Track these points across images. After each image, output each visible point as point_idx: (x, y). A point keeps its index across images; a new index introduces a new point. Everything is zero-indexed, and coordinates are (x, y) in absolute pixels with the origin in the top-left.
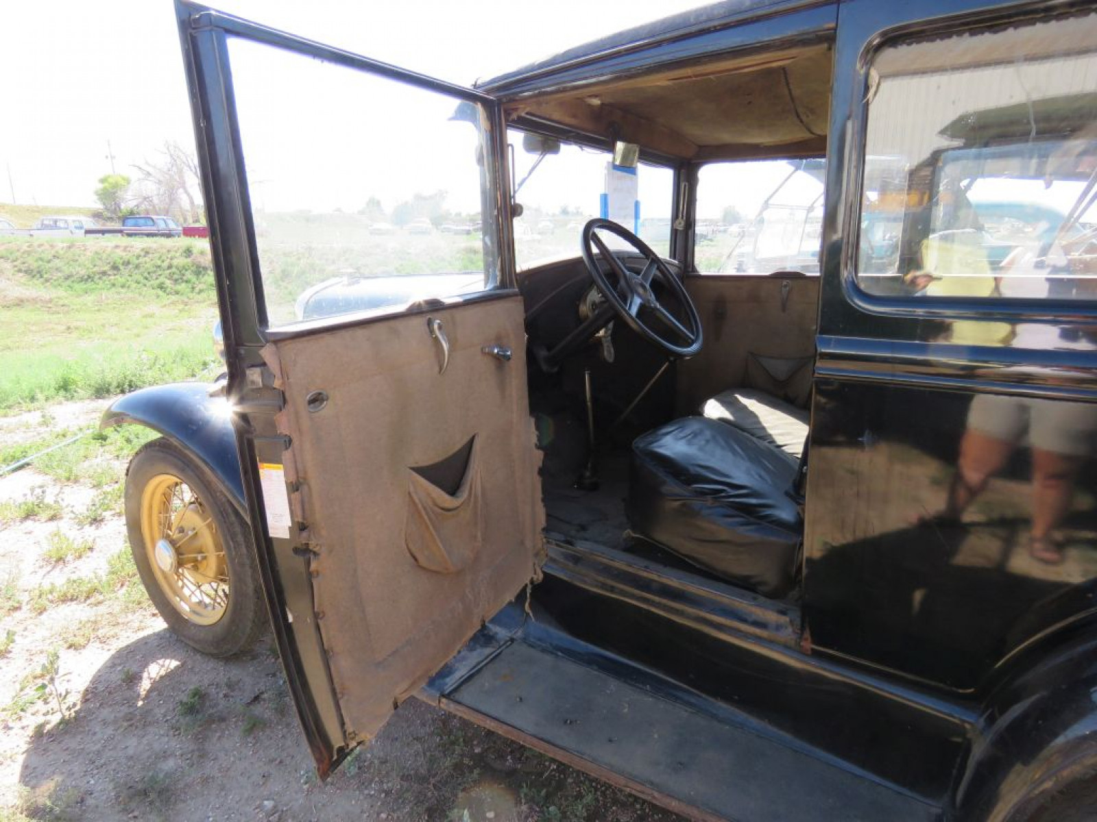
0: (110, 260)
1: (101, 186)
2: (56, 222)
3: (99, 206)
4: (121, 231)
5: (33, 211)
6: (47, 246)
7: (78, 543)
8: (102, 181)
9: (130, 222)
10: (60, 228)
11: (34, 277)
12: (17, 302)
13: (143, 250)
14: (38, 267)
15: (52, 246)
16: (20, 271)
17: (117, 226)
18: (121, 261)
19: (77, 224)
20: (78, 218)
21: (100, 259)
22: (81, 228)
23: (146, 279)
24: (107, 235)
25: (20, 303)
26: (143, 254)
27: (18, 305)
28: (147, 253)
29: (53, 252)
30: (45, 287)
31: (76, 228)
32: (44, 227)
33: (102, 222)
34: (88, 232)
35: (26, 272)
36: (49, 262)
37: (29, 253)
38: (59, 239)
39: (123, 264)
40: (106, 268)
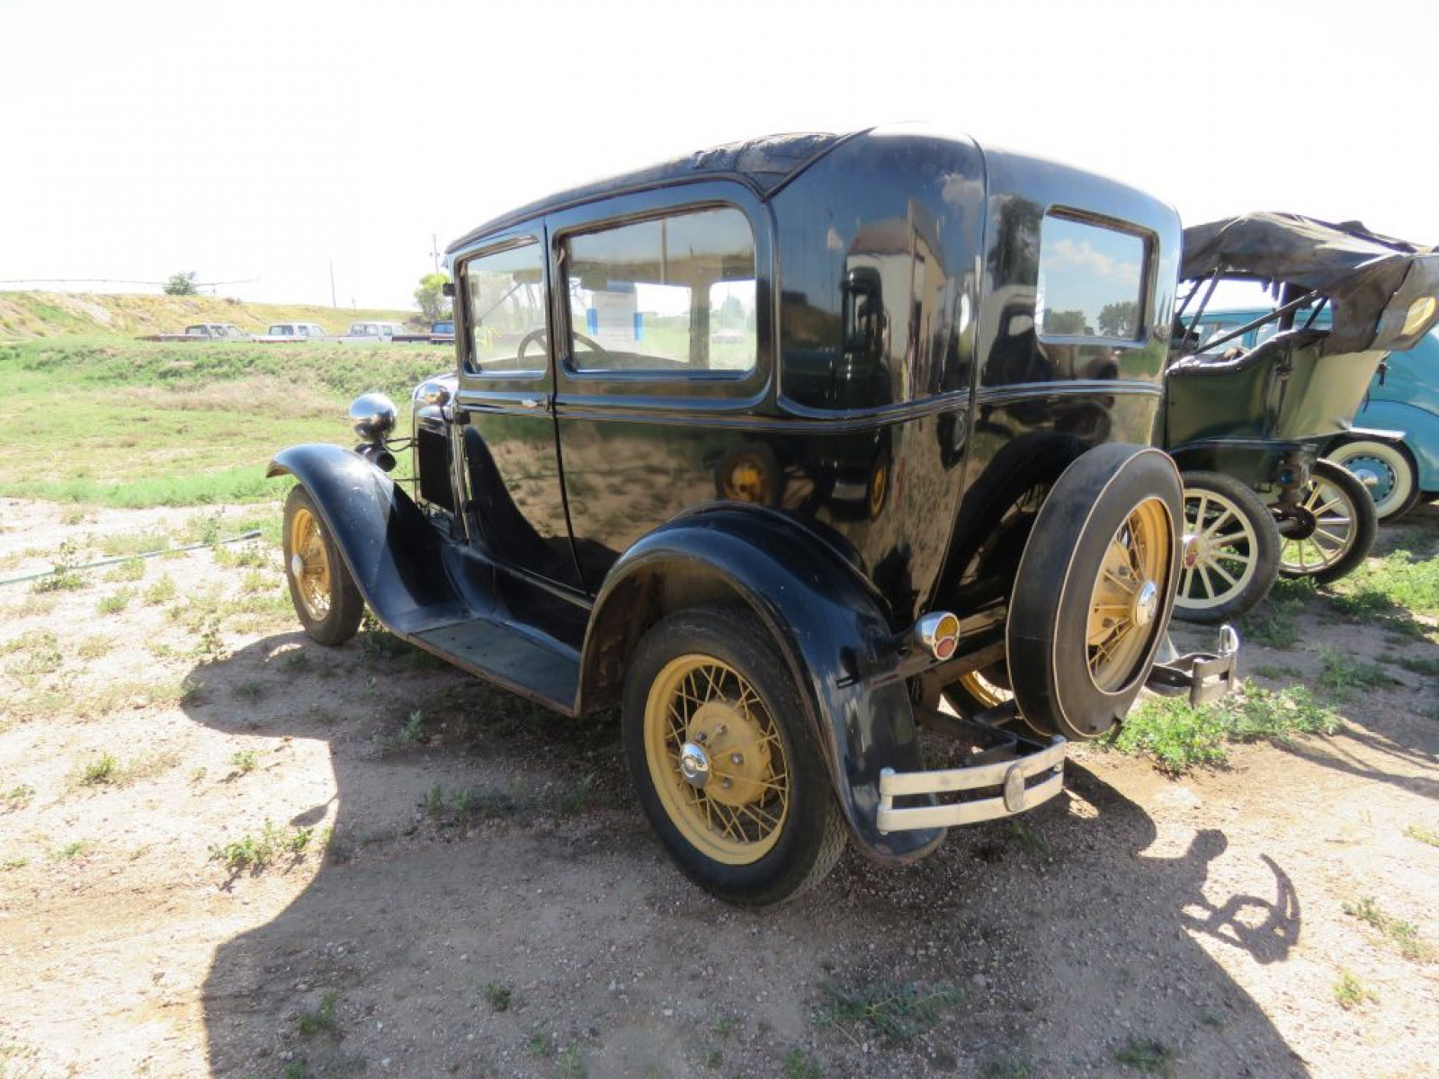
0: (409, 370)
1: (421, 287)
2: (366, 327)
3: (418, 310)
4: (427, 339)
5: (350, 316)
6: (351, 353)
7: (269, 582)
8: (424, 281)
9: (441, 327)
10: (369, 335)
11: (335, 386)
12: (315, 412)
13: (444, 359)
14: (341, 376)
15: (356, 354)
16: (323, 380)
17: (427, 332)
18: (421, 371)
19: (386, 330)
20: (388, 324)
21: (401, 368)
22: (390, 334)
24: (414, 342)
25: (318, 414)
26: (443, 363)
27: (316, 416)
29: (356, 360)
30: (345, 398)
31: (386, 334)
32: (354, 333)
33: (419, 327)
34: (395, 339)
35: (328, 381)
36: (351, 370)
37: (333, 361)
38: (363, 345)
39: (423, 374)
40: (405, 378)
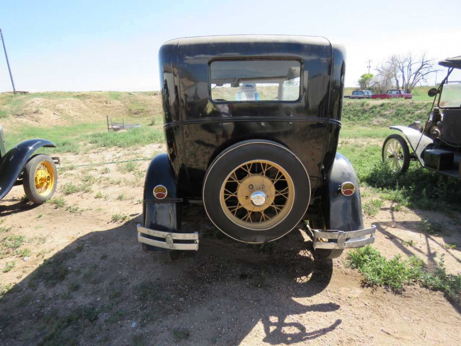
3: (359, 87)
8: (362, 77)
23: (345, 114)
28: (349, 105)
